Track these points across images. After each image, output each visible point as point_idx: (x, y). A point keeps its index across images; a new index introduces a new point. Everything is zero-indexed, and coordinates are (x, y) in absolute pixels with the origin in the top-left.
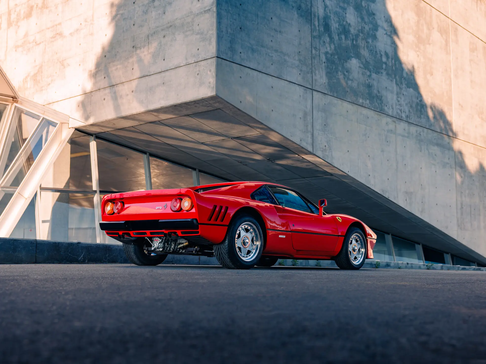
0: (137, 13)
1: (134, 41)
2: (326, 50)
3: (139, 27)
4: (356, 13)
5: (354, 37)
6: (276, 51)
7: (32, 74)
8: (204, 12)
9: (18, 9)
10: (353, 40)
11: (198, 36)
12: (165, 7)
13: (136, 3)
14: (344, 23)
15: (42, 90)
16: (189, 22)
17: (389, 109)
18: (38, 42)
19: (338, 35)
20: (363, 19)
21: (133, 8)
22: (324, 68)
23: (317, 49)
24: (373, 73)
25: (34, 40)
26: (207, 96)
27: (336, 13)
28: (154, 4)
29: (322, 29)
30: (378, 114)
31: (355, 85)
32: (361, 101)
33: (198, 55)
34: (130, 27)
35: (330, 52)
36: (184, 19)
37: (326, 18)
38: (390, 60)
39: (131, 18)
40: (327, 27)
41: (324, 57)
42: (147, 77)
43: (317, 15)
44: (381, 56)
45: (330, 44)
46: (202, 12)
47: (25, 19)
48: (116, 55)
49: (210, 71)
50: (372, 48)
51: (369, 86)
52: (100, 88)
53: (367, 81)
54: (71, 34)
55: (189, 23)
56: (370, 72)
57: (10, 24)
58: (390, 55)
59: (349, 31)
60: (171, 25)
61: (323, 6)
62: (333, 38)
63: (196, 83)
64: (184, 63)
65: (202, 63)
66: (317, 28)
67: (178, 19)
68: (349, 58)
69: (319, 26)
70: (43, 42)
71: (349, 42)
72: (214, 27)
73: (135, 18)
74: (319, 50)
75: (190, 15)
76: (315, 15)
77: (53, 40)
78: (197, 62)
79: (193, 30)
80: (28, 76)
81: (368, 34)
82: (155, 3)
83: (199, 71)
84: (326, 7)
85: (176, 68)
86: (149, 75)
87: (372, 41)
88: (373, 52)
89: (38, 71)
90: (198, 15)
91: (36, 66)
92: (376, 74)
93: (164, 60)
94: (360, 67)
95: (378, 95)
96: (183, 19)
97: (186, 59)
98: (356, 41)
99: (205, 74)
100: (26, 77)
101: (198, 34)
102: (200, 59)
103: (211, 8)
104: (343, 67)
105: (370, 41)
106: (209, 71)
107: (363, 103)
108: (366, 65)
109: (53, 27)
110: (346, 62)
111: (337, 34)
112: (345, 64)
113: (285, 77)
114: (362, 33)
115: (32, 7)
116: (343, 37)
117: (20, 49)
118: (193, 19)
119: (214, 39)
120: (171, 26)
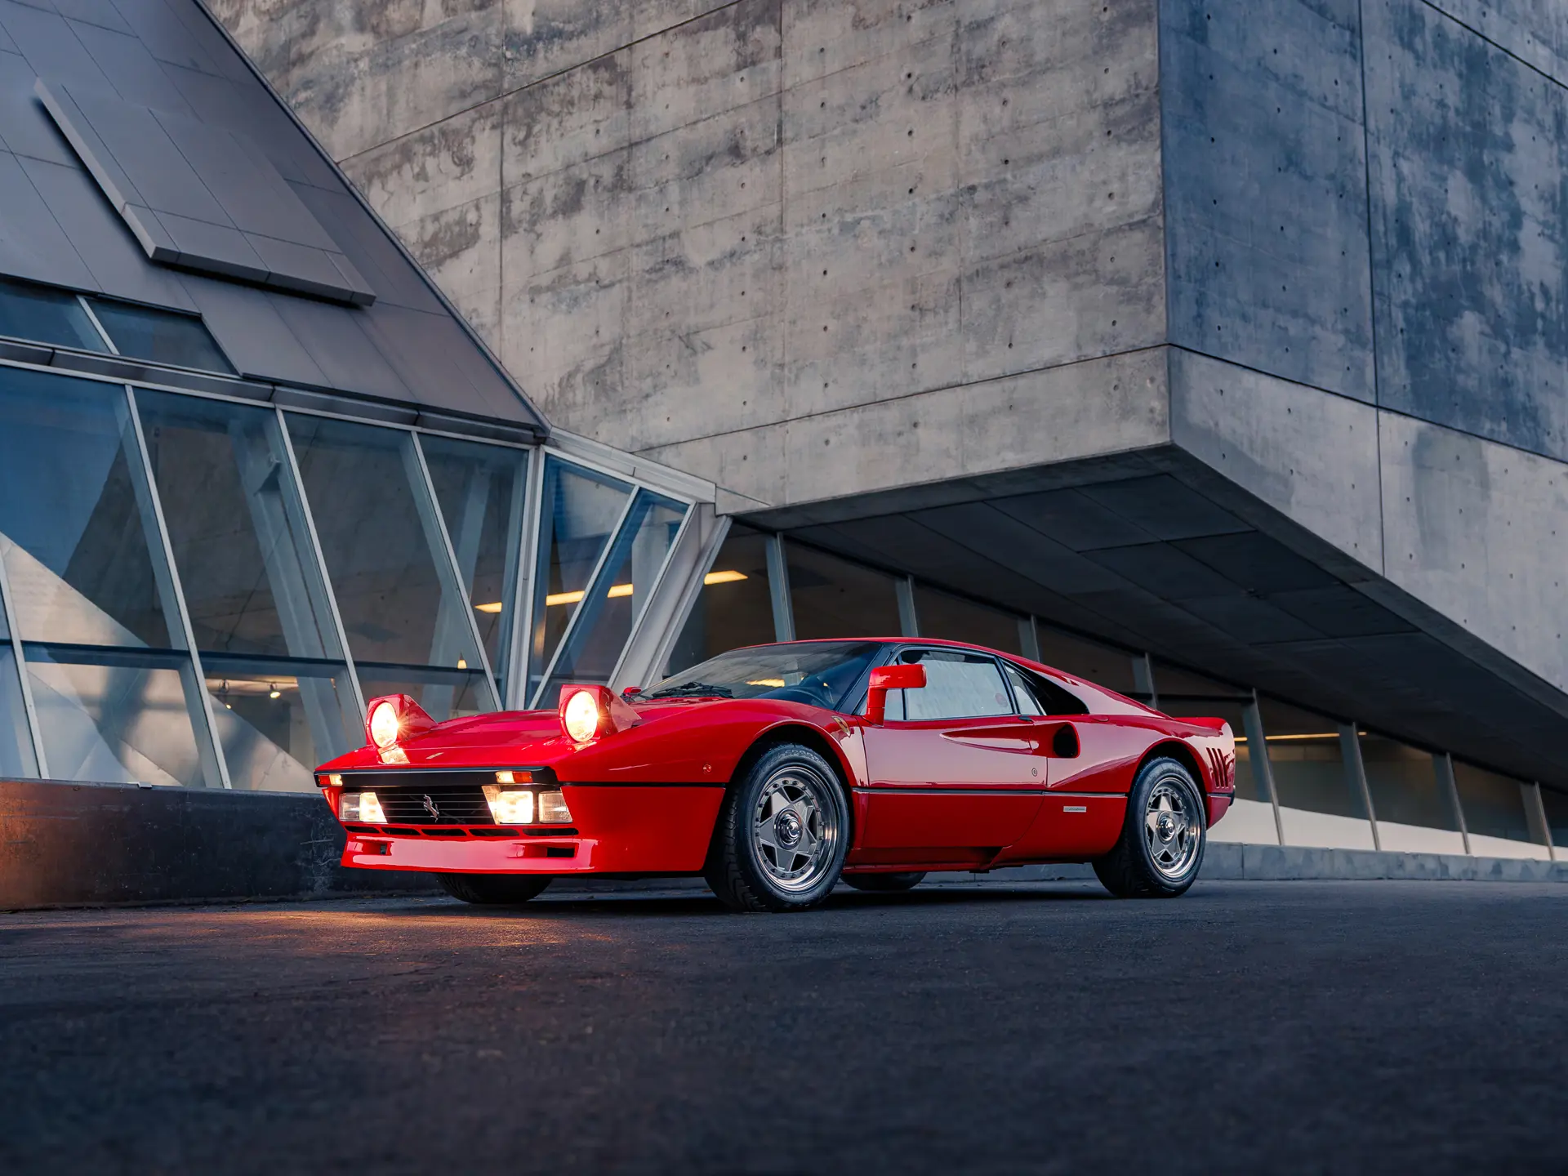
0: (921, 219)
1: (914, 292)
2: (1403, 297)
3: (930, 255)
4: (1470, 186)
5: (1468, 252)
6: (1295, 314)
7: (589, 365)
8: (1127, 228)
9: (533, 188)
10: (1464, 260)
11: (1114, 289)
12: (1008, 206)
13: (916, 191)
14: (1444, 217)
15: (625, 411)
16: (1084, 251)
17: (1554, 440)
18: (606, 282)
19: (1431, 253)
20: (1484, 199)
21: (910, 203)
22: (1400, 345)
23: (1384, 296)
24: (1514, 346)
25: (590, 275)
26: (1146, 445)
27: (1426, 196)
28: (973, 199)
29: (1393, 241)
30: (1529, 459)
31: (1470, 383)
32: (1488, 425)
33: (1114, 338)
34: (901, 253)
35: (1413, 301)
36: (1068, 243)
37: (1403, 209)
38: (1553, 304)
39: (901, 229)
40: (1405, 234)
41: (1400, 316)
42: (958, 389)
43: (1380, 204)
44: (1532, 297)
45: (1412, 280)
46: (1121, 226)
47: (560, 216)
48: (859, 326)
49: (1152, 380)
50: (1509, 276)
51: (1506, 383)
52: (813, 413)
53: (1500, 370)
54: (711, 264)
55: (1082, 253)
56: (1508, 344)
57: (507, 226)
58: (1553, 292)
59: (1456, 238)
60: (1029, 254)
61: (1394, 177)
62: (1420, 262)
63: (1111, 409)
64: (1073, 356)
65: (1127, 359)
66: (1383, 241)
67: (1048, 242)
68: (1457, 313)
69: (1386, 233)
70: (620, 281)
71: (1457, 268)
72: (1161, 268)
73: (916, 232)
74: (1389, 297)
75: (1085, 231)
76: (1376, 206)
77: (654, 276)
78: (1112, 355)
79: (1096, 271)
80: (577, 370)
81: (1500, 238)
82: (976, 194)
83: (1119, 379)
84: (1400, 179)
85: (1049, 368)
86: (964, 382)
87: (1510, 259)
88: (1514, 288)
89: (609, 360)
90: (1109, 233)
91: (602, 345)
92: (1521, 348)
93: (1010, 345)
94: (1482, 333)
95: (1528, 405)
96: (1066, 242)
97: (1079, 347)
98: (1473, 263)
99: (1136, 387)
100: (570, 375)
101: (1112, 282)
102: (1121, 348)
103: (1149, 217)
104: (1444, 339)
105: (1504, 258)
106: (1148, 381)
107: (1492, 431)
108: (1497, 329)
109: (653, 241)
110: (1451, 323)
111: (1427, 251)
112: (1448, 329)
113: (1316, 381)
114: (1485, 238)
115: (580, 186)
116: (1442, 255)
117: (545, 298)
118: (1095, 243)
119: (1162, 298)
120: (1027, 259)
